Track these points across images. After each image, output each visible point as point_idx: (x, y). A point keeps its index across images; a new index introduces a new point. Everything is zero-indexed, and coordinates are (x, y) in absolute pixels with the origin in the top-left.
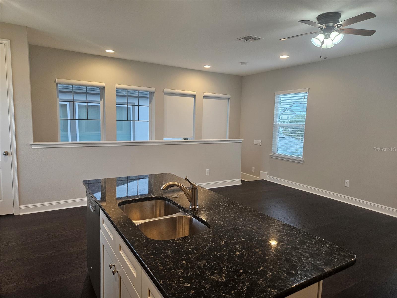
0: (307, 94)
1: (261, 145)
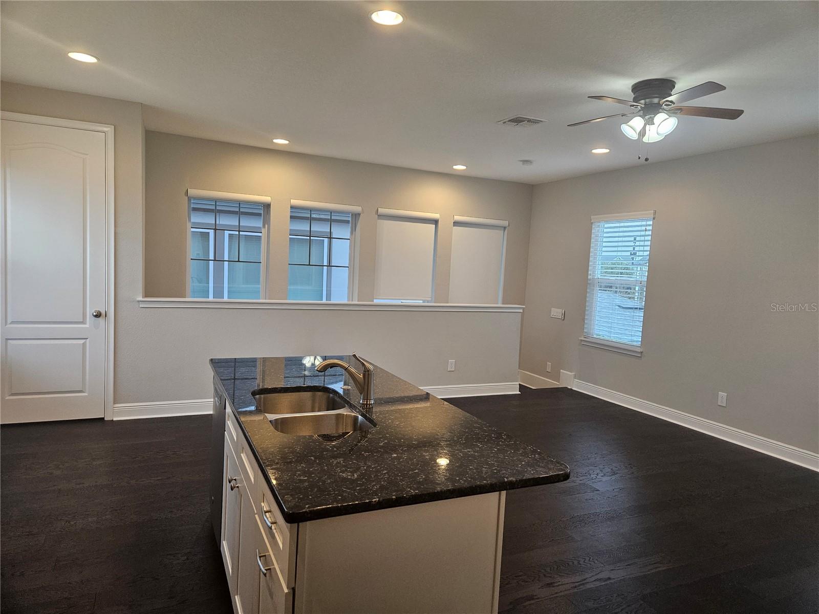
0: (651, 223)
1: (563, 320)
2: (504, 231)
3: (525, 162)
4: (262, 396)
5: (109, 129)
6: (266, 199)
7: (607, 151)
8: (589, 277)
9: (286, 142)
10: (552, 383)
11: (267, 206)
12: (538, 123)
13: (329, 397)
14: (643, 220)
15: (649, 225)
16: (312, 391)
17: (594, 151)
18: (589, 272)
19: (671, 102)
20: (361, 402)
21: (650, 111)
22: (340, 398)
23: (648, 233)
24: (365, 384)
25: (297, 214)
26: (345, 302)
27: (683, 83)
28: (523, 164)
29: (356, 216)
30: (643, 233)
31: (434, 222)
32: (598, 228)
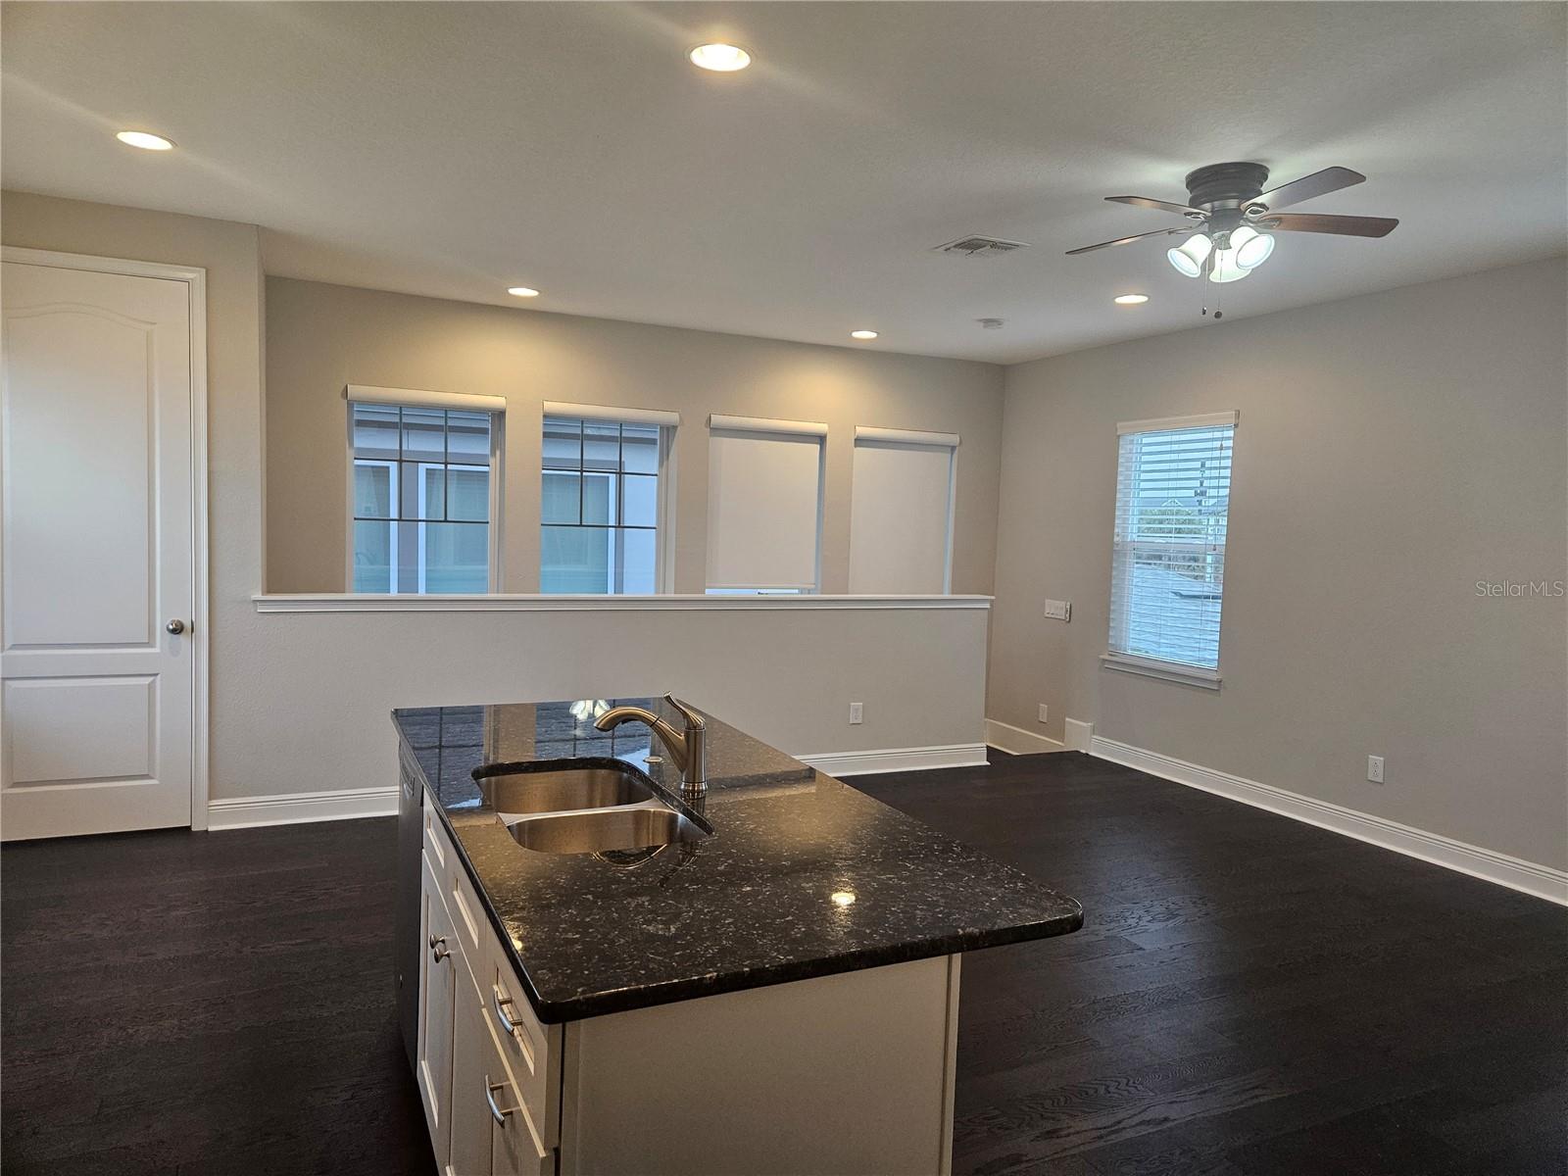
0: (1231, 433)
1: (1069, 621)
2: (952, 454)
3: (988, 322)
4: (493, 779)
5: (195, 275)
6: (498, 402)
7: (1144, 299)
8: (1116, 539)
9: (534, 293)
10: (1052, 744)
11: (499, 415)
12: (1010, 248)
13: (621, 778)
14: (1214, 429)
15: (1229, 438)
16: (587, 768)
17: (1120, 300)
18: (1116, 530)
19: (1262, 205)
20: (682, 787)
21: (1222, 223)
22: (642, 780)
23: (1225, 453)
24: (688, 750)
25: (556, 429)
26: (651, 594)
27: (1284, 171)
28: (985, 327)
29: (669, 430)
30: (1217, 454)
31: (818, 440)
32: (1131, 446)
